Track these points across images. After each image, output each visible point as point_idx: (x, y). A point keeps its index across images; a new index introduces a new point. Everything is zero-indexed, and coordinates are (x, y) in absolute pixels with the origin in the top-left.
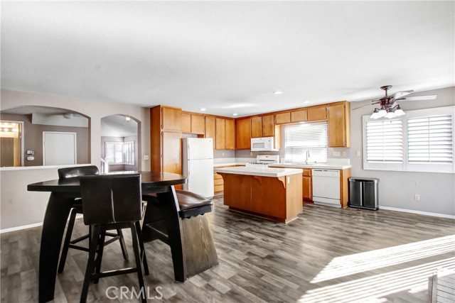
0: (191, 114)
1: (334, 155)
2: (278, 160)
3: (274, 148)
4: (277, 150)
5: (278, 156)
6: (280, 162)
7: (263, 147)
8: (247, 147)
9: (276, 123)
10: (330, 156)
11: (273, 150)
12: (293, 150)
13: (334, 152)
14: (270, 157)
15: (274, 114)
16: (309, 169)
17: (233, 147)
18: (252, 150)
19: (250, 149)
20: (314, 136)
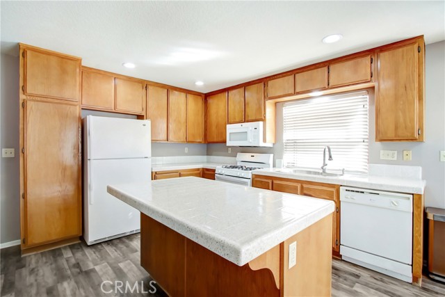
0: (116, 77)
1: (382, 158)
2: (271, 162)
3: (265, 141)
4: (269, 144)
5: (272, 155)
6: (274, 166)
7: (246, 139)
8: (220, 140)
9: (266, 97)
10: (373, 159)
11: (262, 144)
12: (296, 145)
13: (382, 152)
14: (258, 157)
15: (264, 81)
16: (332, 186)
17: (200, 139)
18: (229, 143)
19: (225, 142)
20: (340, 118)
